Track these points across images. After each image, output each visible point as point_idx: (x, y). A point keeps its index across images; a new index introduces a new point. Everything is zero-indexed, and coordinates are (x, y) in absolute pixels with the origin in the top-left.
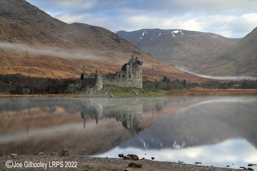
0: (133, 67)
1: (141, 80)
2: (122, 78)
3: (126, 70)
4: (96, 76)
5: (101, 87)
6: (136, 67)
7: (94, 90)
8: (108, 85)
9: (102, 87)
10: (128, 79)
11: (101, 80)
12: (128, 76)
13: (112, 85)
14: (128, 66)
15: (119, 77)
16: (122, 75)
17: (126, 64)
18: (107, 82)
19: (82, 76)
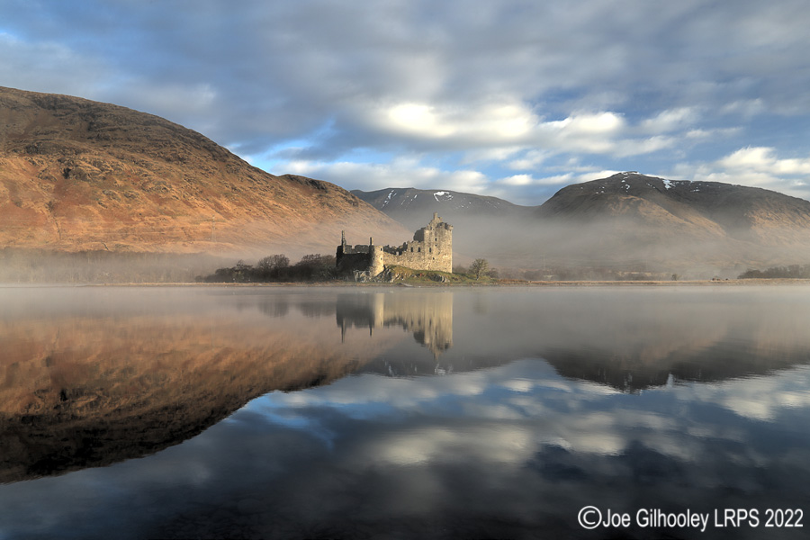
0: (436, 235)
1: (449, 257)
2: (416, 252)
3: (423, 240)
4: (371, 249)
5: (379, 269)
6: (442, 233)
7: (367, 274)
8: (393, 267)
9: (382, 269)
10: (427, 255)
11: (382, 256)
12: (427, 249)
13: (399, 266)
14: (427, 232)
15: (412, 251)
16: (417, 249)
17: (423, 230)
18: (392, 260)
19: (340, 249)
